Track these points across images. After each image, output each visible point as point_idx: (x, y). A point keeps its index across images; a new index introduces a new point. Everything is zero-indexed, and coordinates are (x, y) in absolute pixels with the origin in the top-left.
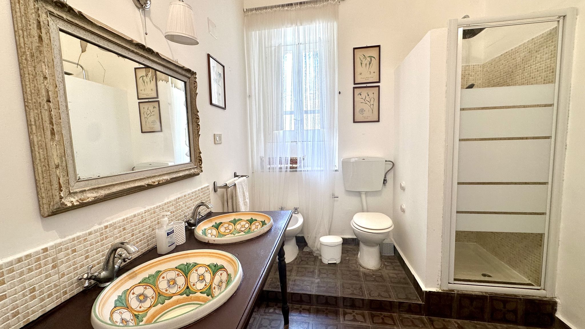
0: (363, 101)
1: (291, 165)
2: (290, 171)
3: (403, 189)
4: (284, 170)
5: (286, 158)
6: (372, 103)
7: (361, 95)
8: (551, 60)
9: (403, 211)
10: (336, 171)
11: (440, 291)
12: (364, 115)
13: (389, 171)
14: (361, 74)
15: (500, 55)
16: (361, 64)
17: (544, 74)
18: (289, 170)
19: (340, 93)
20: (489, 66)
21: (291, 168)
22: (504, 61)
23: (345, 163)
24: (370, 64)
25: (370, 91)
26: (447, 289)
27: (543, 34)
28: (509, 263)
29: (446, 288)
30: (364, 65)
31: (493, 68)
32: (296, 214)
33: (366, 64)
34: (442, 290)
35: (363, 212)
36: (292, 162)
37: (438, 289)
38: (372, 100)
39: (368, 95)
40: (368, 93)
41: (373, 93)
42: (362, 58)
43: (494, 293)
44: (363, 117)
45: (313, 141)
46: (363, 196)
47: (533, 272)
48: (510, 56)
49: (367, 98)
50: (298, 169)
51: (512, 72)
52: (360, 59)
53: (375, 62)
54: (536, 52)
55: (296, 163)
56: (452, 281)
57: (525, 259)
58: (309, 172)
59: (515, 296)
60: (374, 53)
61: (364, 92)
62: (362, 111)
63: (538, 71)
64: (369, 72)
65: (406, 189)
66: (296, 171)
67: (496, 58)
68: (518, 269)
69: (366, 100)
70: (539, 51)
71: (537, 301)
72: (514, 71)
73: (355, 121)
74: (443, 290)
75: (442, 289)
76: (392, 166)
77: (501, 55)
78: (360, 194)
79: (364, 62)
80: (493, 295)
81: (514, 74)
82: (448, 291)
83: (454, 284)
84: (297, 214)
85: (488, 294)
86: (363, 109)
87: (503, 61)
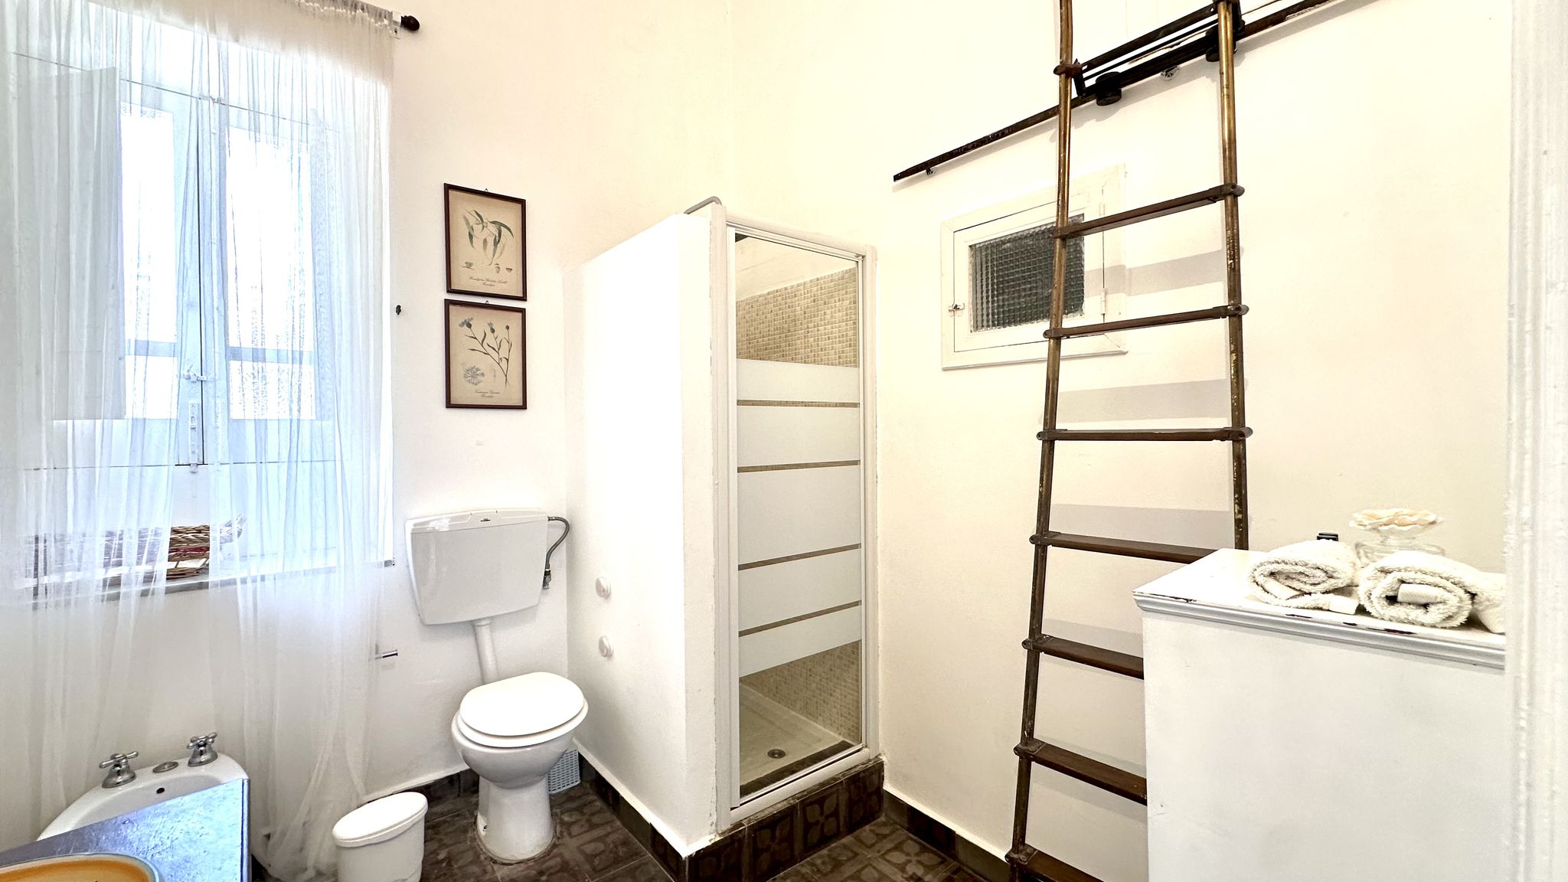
0: (476, 345)
1: (172, 565)
2: (169, 591)
3: (604, 593)
4: (132, 589)
5: (142, 536)
6: (504, 353)
7: (469, 326)
8: (847, 325)
9: (607, 653)
10: (387, 563)
11: (718, 838)
12: (481, 387)
13: (556, 545)
14: (469, 265)
15: (766, 292)
16: (471, 236)
17: (838, 346)
18: (162, 584)
19: (399, 310)
20: (747, 307)
21: (172, 576)
22: (774, 306)
23: (421, 537)
24: (496, 243)
25: (499, 320)
26: (729, 826)
27: (832, 275)
28: (806, 710)
29: (726, 826)
30: (478, 242)
31: (754, 314)
32: (201, 763)
33: (485, 241)
34: (720, 835)
35: (485, 684)
36: (177, 550)
37: (713, 836)
38: (505, 345)
39: (493, 331)
40: (490, 324)
41: (508, 328)
42: (473, 220)
43: (805, 791)
44: (476, 392)
45: (289, 461)
46: (485, 633)
47: (846, 717)
48: (783, 299)
49: (490, 339)
50: (212, 578)
51: (789, 331)
52: (468, 223)
53: (511, 242)
54: (825, 304)
55: (202, 551)
56: (737, 800)
57: (831, 695)
58: (268, 583)
59: (834, 779)
60: (508, 216)
61: (481, 320)
62: (473, 374)
63: (829, 338)
64: (493, 266)
65: (613, 596)
66: (203, 586)
67: (760, 296)
68: (820, 718)
69: (485, 344)
70: (829, 303)
71: (862, 775)
72: (792, 329)
73: (452, 403)
74: (723, 833)
75: (720, 832)
76: (562, 532)
77: (769, 294)
78: (474, 627)
79: (480, 234)
80: (805, 796)
81: (792, 335)
82: (732, 829)
83: (741, 805)
84: (207, 762)
85: (798, 799)
86: (478, 370)
87: (772, 305)
